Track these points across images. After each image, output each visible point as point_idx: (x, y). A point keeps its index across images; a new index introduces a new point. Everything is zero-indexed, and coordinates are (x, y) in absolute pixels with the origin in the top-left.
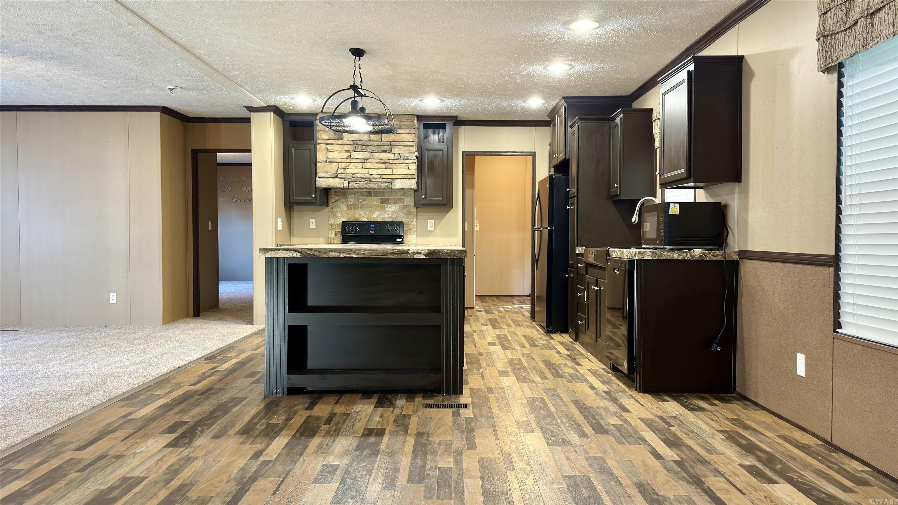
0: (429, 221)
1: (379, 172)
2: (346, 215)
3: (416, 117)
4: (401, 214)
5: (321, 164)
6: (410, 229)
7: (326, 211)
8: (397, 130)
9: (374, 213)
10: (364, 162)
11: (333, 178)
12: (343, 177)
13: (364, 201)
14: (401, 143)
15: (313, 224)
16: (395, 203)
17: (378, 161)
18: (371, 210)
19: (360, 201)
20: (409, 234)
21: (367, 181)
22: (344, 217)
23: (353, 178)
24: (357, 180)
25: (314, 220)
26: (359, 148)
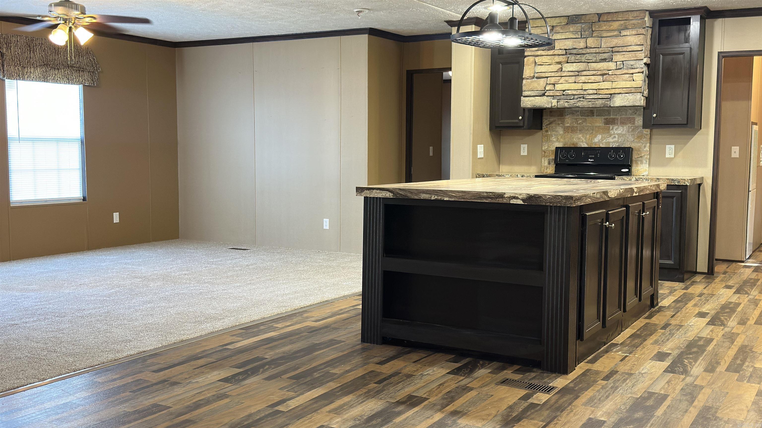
0: (667, 146)
1: (595, 86)
2: (562, 140)
3: (647, 13)
4: (631, 138)
5: (528, 80)
6: (641, 157)
7: (539, 135)
8: (622, 31)
9: (595, 137)
10: (578, 75)
11: (540, 96)
12: (551, 94)
13: (584, 121)
14: (625, 48)
15: (524, 150)
16: (623, 123)
17: (594, 72)
18: (592, 133)
19: (579, 122)
20: (639, 163)
21: (580, 98)
22: (559, 142)
23: (564, 94)
24: (568, 97)
25: (526, 146)
26: (572, 58)
